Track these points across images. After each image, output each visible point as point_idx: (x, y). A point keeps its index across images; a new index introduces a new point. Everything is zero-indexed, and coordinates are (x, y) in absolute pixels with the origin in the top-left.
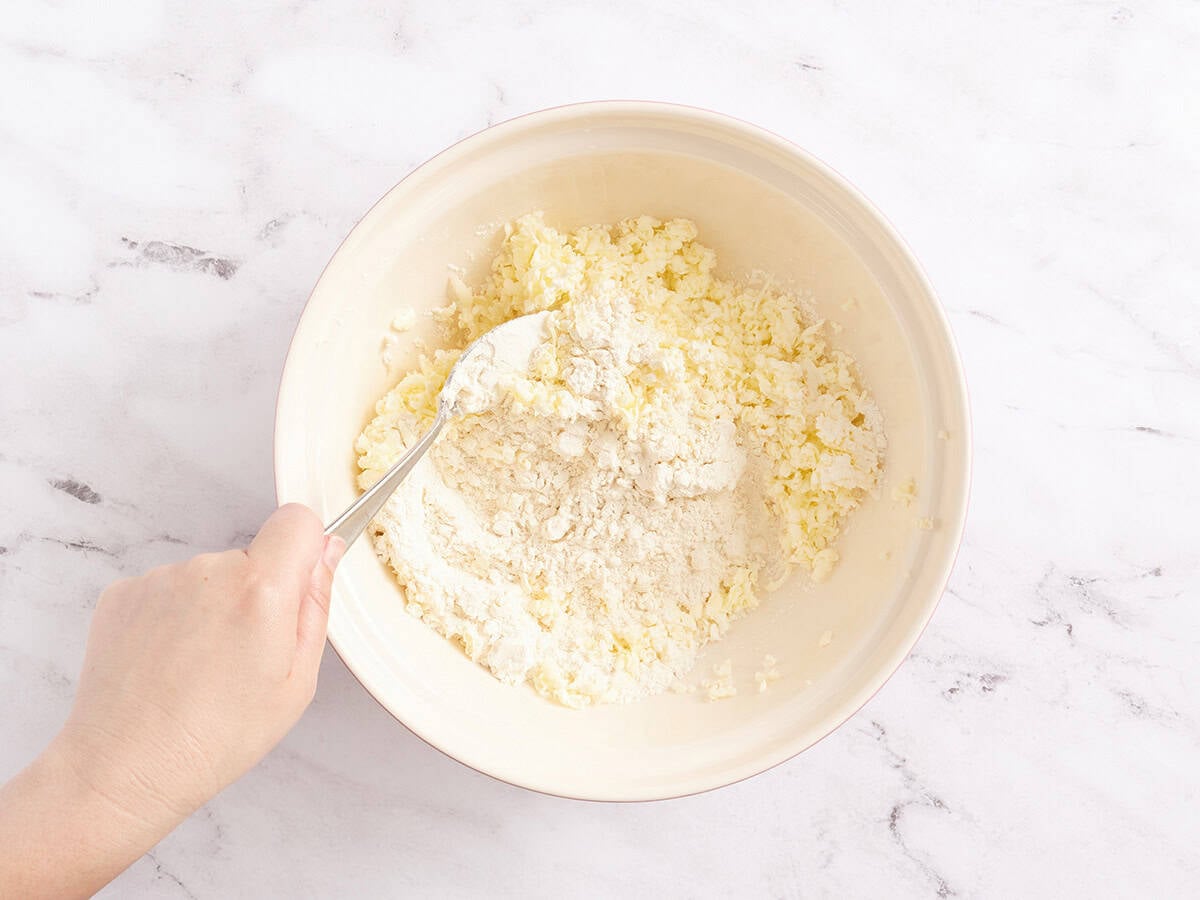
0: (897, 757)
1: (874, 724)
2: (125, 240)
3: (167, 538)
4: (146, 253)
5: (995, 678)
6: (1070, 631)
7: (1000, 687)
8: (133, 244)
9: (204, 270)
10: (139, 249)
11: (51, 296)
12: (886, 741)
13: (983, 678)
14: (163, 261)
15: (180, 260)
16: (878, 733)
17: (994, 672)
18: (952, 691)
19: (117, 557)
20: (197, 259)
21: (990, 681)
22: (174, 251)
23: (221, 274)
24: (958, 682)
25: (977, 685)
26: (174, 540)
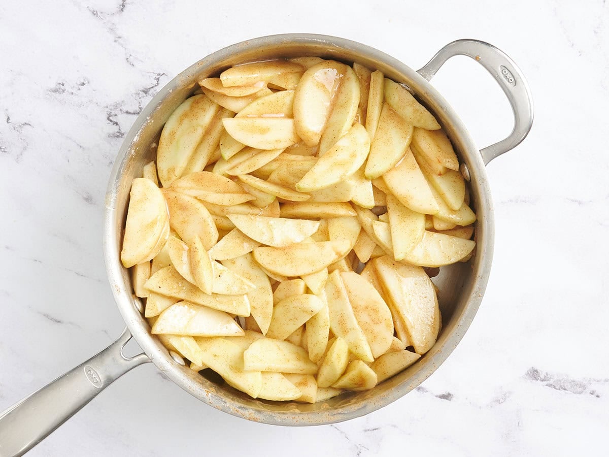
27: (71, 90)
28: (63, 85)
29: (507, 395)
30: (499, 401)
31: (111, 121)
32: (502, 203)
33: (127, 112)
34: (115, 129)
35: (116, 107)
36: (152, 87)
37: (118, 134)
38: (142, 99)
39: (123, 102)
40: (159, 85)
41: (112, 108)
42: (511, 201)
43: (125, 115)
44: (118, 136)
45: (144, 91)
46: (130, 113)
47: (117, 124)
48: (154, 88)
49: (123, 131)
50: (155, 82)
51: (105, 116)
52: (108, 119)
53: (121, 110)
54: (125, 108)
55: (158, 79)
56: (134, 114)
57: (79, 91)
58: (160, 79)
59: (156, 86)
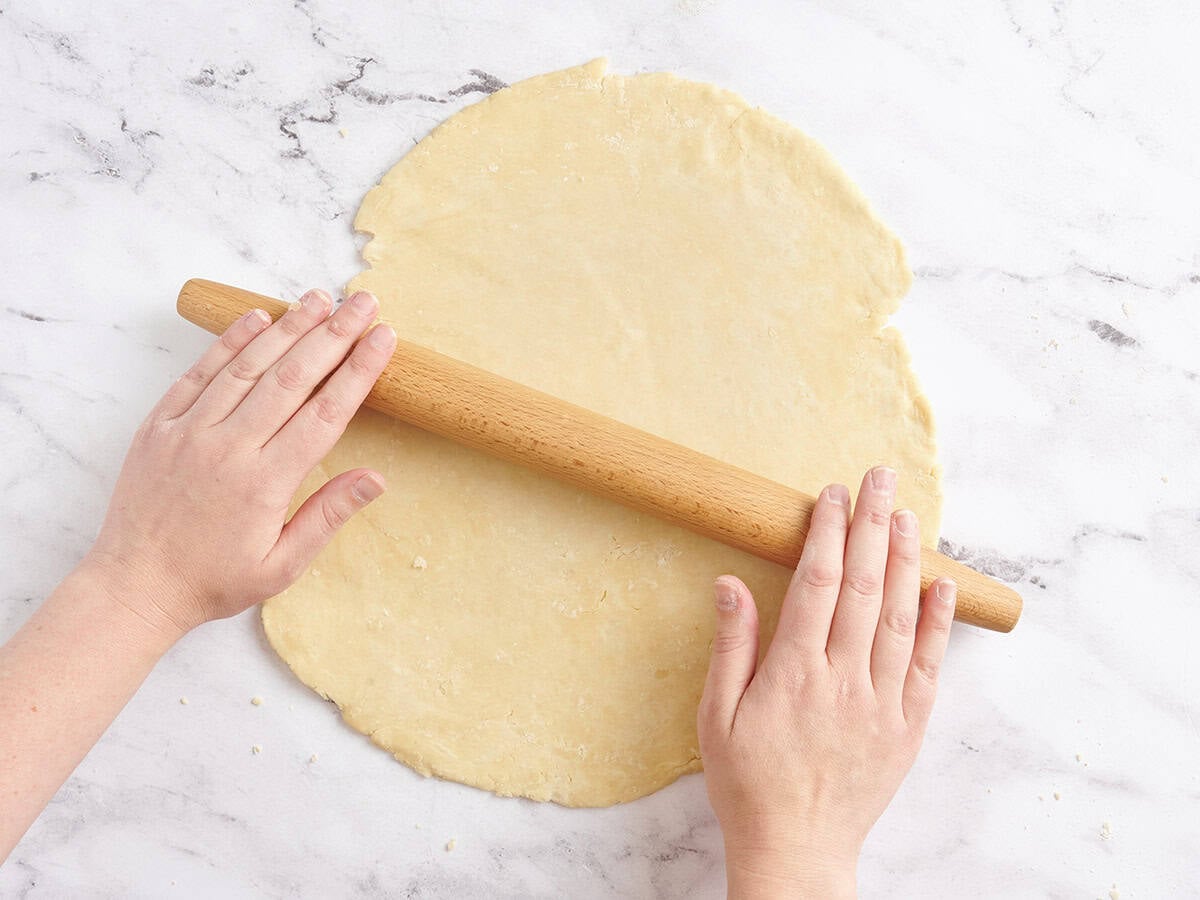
0: (303, 10)
1: (323, 45)
2: (1043, 587)
3: (1023, 280)
4: (1022, 571)
5: (200, 82)
6: (124, 124)
7: (196, 73)
8: (1034, 581)
9: (963, 549)
10: (1028, 576)
11: (1123, 536)
12: (312, 27)
13: (212, 83)
14: (1006, 562)
15: (987, 561)
16: (320, 35)
17: (200, 88)
18: (244, 72)
19: (1076, 264)
20: (970, 561)
21: (205, 80)
22: (993, 571)
23: (947, 544)
24: (238, 80)
25: (217, 76)
26: (1017, 277)
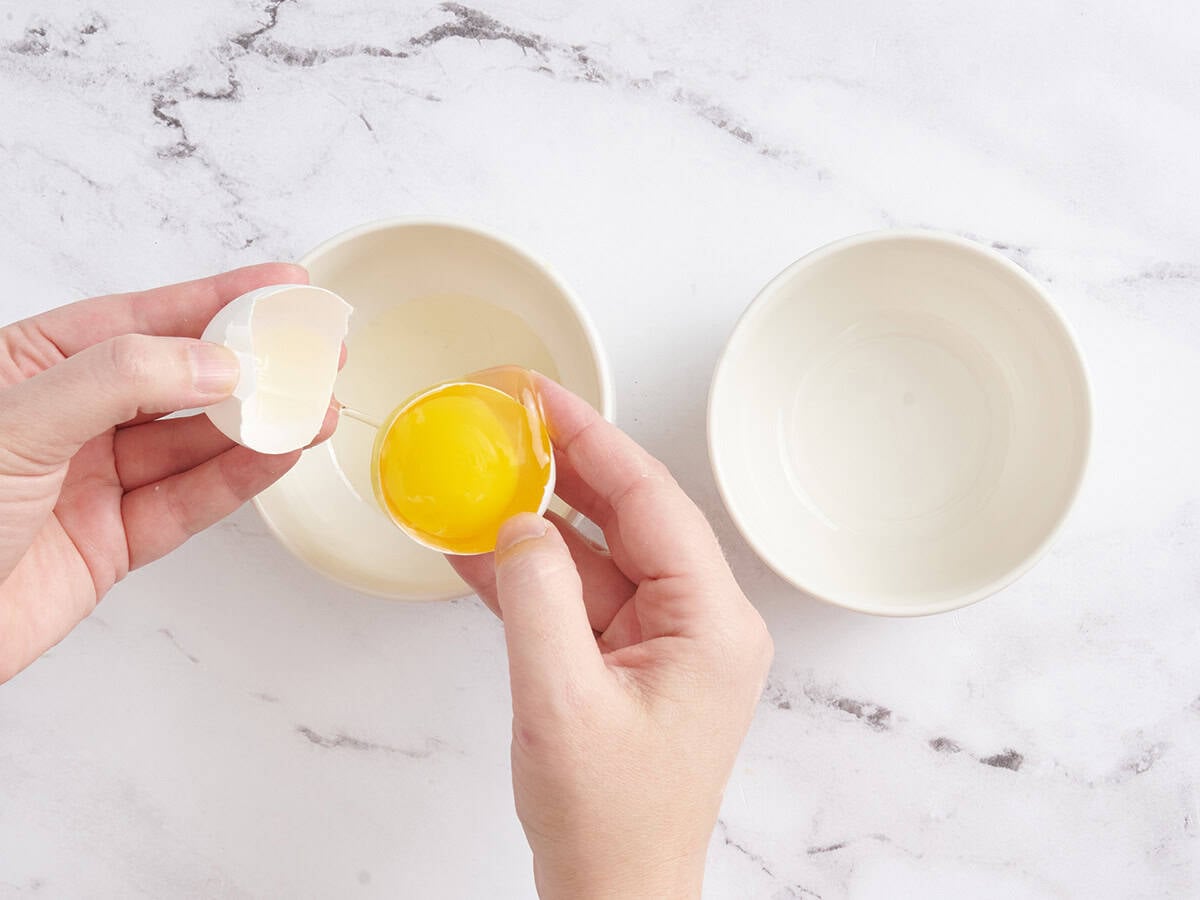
27: (62, 47)
28: (43, 34)
29: (1156, 750)
30: (1137, 765)
31: (163, 117)
32: (1125, 280)
33: (201, 95)
34: (174, 135)
35: (174, 80)
36: (261, 31)
37: (182, 148)
38: (237, 61)
39: (190, 68)
40: (277, 24)
41: (163, 84)
42: (1147, 275)
43: (198, 100)
44: (180, 154)
45: (240, 42)
46: (208, 96)
47: (176, 123)
48: (266, 34)
49: (192, 141)
50: (267, 18)
51: (147, 107)
52: (156, 112)
53: (186, 90)
54: (196, 85)
55: (274, 11)
56: (219, 97)
57: (81, 48)
58: (278, 10)
59: (268, 27)
